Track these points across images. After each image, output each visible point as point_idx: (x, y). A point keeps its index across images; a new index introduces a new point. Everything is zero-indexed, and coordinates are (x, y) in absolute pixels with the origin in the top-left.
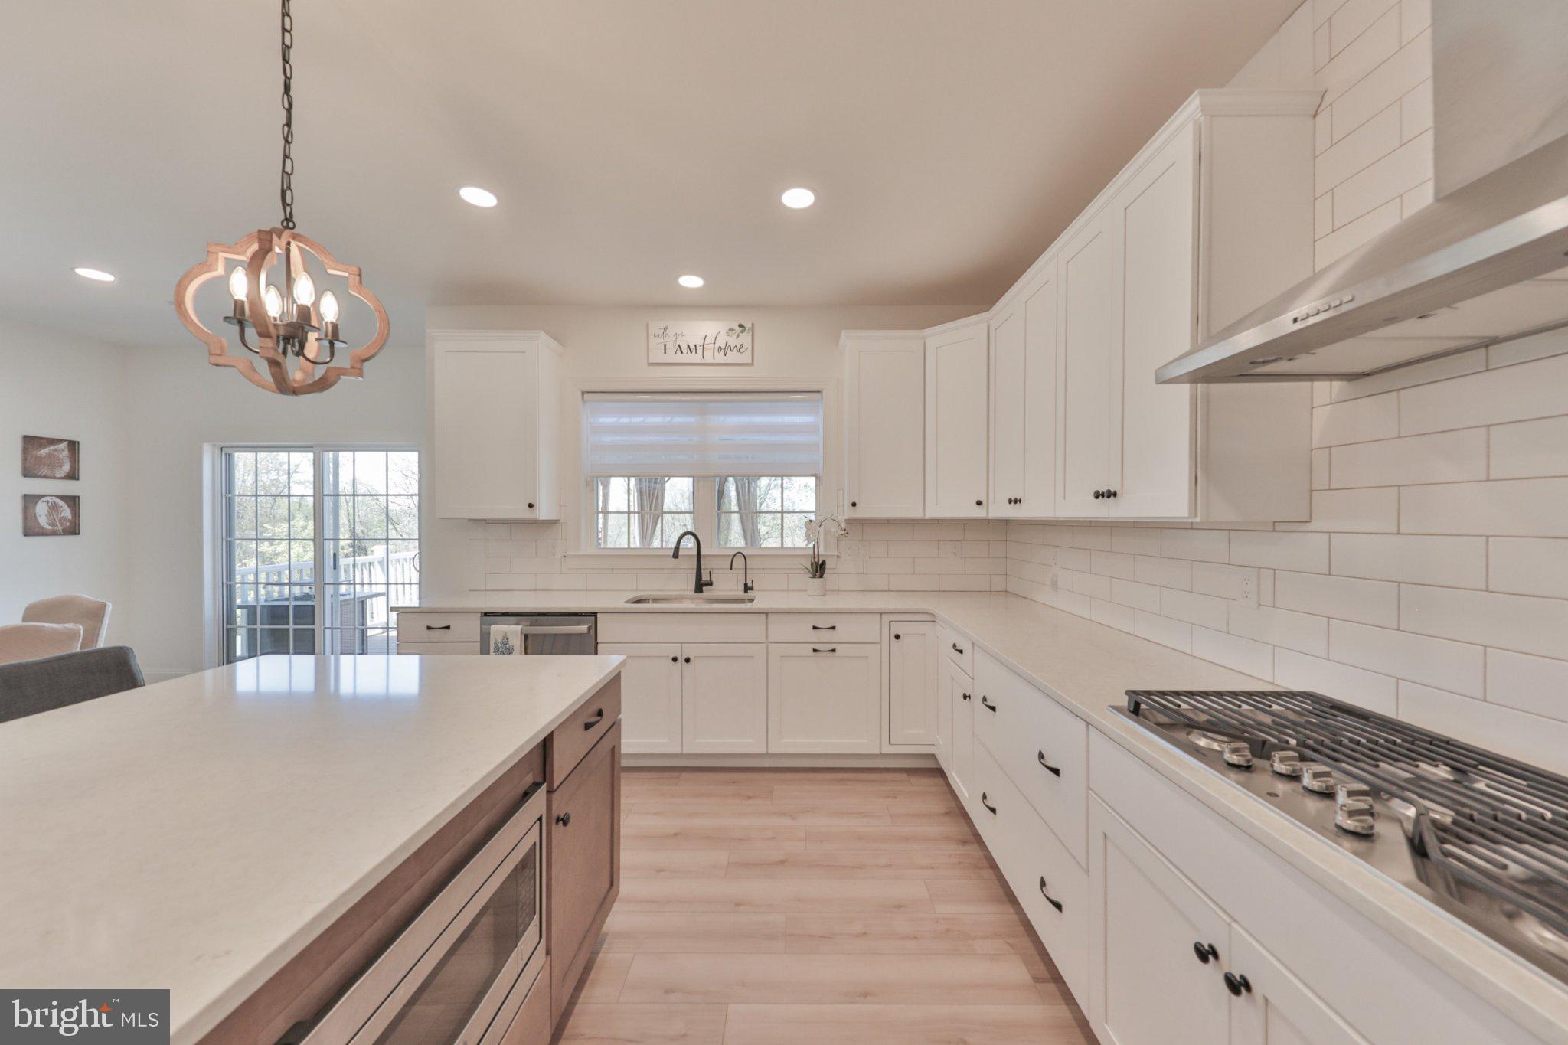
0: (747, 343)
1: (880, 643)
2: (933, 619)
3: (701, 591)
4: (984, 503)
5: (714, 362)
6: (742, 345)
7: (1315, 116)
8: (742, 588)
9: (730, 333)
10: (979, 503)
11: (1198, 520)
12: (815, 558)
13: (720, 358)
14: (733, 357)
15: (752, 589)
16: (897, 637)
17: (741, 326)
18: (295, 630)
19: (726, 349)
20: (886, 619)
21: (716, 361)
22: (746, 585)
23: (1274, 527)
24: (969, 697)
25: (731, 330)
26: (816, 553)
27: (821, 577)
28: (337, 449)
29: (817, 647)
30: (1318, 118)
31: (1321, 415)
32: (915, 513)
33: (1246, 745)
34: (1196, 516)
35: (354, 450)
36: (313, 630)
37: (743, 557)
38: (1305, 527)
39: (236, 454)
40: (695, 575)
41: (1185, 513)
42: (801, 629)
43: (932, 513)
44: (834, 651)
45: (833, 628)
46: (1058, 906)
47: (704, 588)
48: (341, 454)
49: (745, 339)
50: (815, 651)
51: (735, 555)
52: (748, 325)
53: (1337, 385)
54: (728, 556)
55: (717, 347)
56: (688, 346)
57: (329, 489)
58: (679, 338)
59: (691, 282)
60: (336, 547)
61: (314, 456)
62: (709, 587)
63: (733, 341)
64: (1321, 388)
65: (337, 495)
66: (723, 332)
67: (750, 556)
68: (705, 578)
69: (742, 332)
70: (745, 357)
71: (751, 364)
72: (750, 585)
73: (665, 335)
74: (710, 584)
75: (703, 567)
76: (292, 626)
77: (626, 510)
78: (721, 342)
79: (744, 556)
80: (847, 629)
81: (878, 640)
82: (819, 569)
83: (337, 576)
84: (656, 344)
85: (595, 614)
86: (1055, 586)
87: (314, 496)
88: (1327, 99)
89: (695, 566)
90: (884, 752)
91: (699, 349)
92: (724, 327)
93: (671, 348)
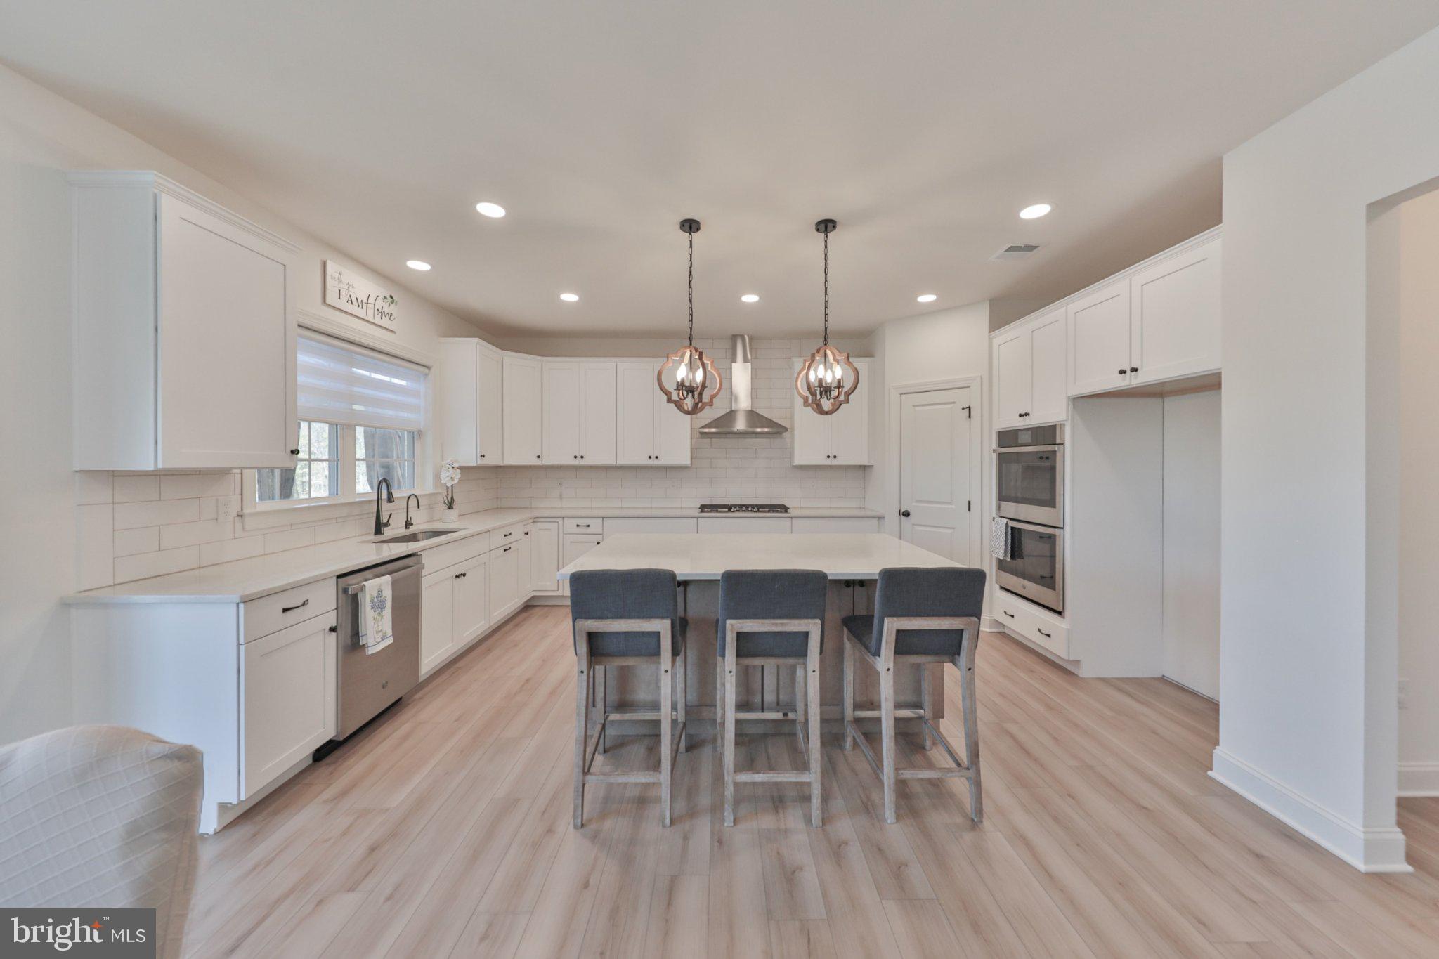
0: (394, 314)
5: (373, 321)
6: (391, 314)
9: (385, 300)
13: (377, 320)
14: (385, 322)
17: (391, 297)
19: (381, 312)
21: (375, 321)
25: (386, 298)
37: (415, 498)
40: (375, 519)
43: (506, 463)
49: (393, 310)
51: (409, 498)
52: (395, 298)
54: (404, 497)
55: (375, 308)
56: (357, 299)
58: (351, 289)
63: (386, 308)
66: (381, 297)
67: (421, 495)
68: (384, 520)
69: (392, 303)
70: (393, 325)
71: (396, 333)
72: (411, 521)
73: (339, 280)
74: (388, 525)
78: (378, 306)
79: (416, 496)
89: (376, 511)
91: (365, 305)
92: (383, 292)
93: (344, 298)
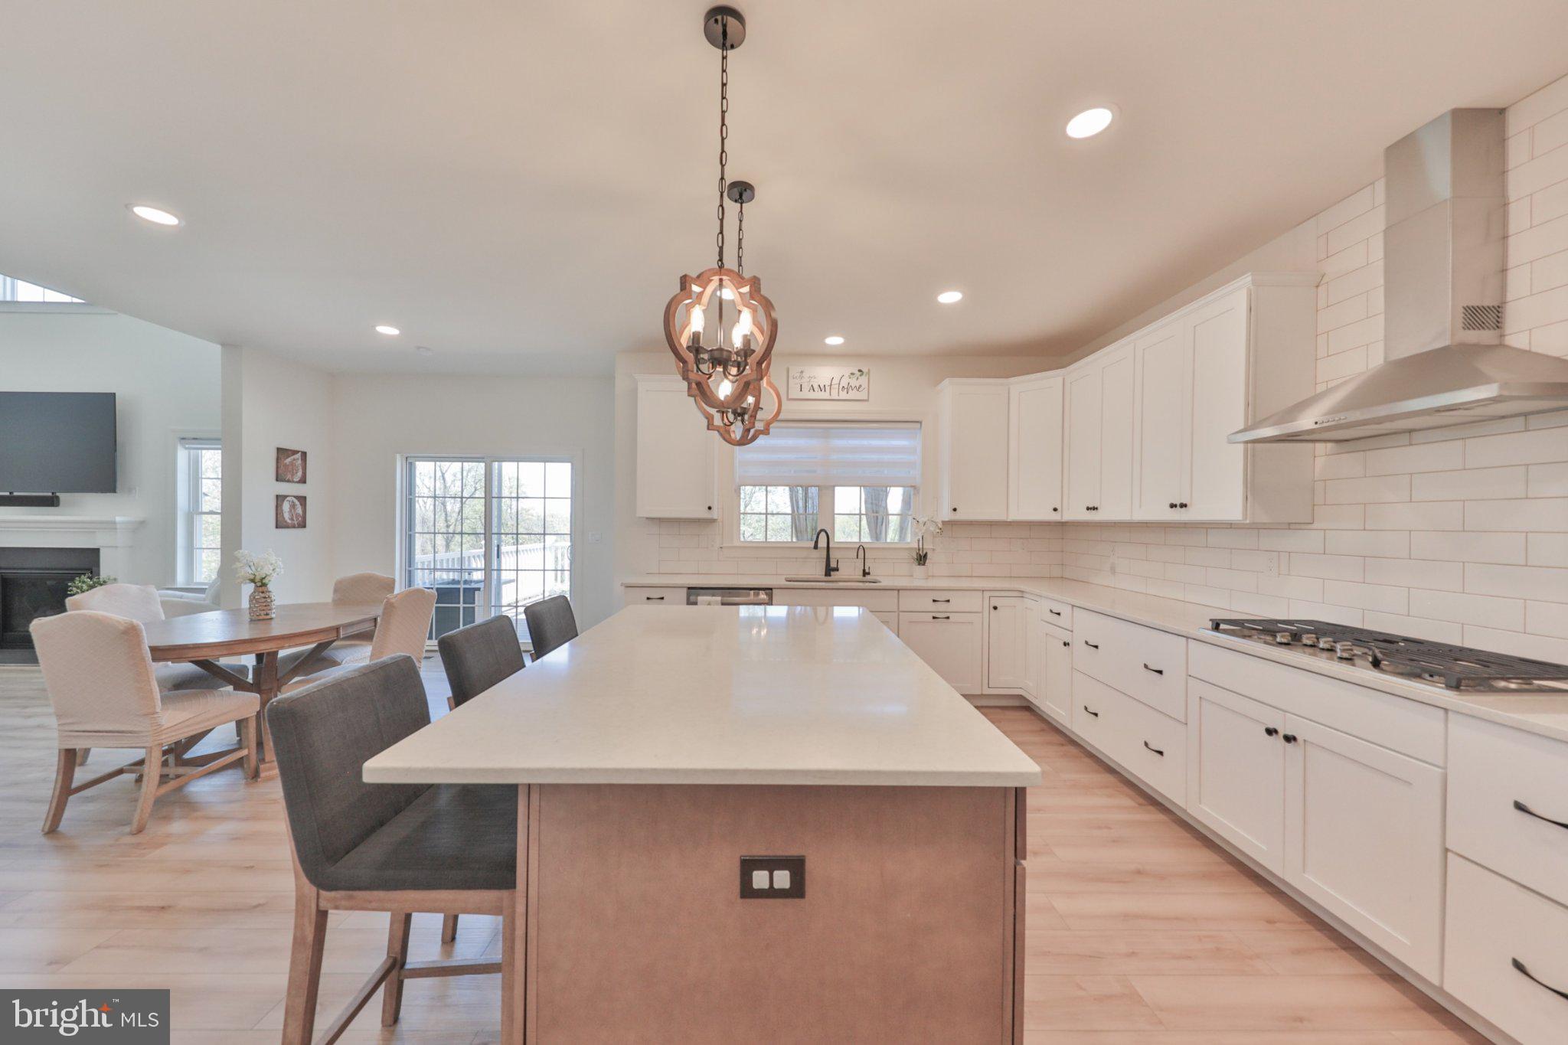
0: (865, 385)
1: (982, 612)
2: (1022, 594)
3: (830, 575)
4: (1059, 509)
5: (839, 398)
6: (860, 386)
7: (1317, 286)
8: (861, 573)
9: (852, 376)
10: (1055, 510)
11: (1248, 522)
12: (919, 550)
13: (843, 395)
14: (853, 395)
15: (869, 574)
16: (995, 608)
17: (860, 371)
18: (464, 608)
19: (848, 388)
20: (987, 594)
21: (841, 398)
22: (864, 570)
23: (1290, 526)
24: (1068, 644)
25: (853, 374)
26: (921, 547)
27: (924, 564)
28: (501, 460)
29: (937, 615)
30: (1320, 288)
31: (1320, 462)
32: (1003, 518)
33: (1288, 634)
34: (1246, 519)
35: (518, 460)
36: (474, 608)
37: (864, 549)
38: (1310, 526)
39: (417, 463)
40: (825, 563)
41: (1240, 518)
42: (924, 602)
43: (1013, 516)
44: (948, 618)
45: (948, 601)
46: (1161, 753)
47: (832, 573)
48: (504, 464)
49: (863, 380)
50: (934, 618)
51: (859, 547)
52: (865, 370)
53: (1329, 445)
54: (855, 548)
55: (841, 387)
56: (819, 385)
57: (495, 493)
58: (812, 380)
59: (835, 341)
60: (500, 540)
61: (486, 466)
62: (836, 573)
63: (854, 383)
64: (1320, 446)
65: (500, 498)
66: (847, 374)
68: (833, 565)
69: (861, 375)
70: (863, 395)
71: (867, 400)
72: (867, 571)
73: (801, 377)
74: (837, 569)
75: (831, 556)
76: (461, 605)
77: (764, 511)
78: (844, 383)
80: (958, 602)
81: (980, 610)
82: (922, 559)
83: (499, 563)
84: (794, 385)
85: (771, 589)
86: (1113, 570)
87: (485, 498)
88: (1325, 280)
89: (825, 556)
90: (984, 693)
91: (828, 388)
92: (846, 371)
93: (806, 387)
